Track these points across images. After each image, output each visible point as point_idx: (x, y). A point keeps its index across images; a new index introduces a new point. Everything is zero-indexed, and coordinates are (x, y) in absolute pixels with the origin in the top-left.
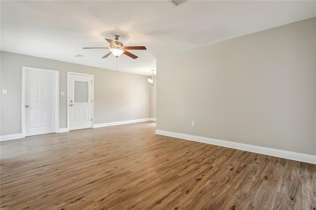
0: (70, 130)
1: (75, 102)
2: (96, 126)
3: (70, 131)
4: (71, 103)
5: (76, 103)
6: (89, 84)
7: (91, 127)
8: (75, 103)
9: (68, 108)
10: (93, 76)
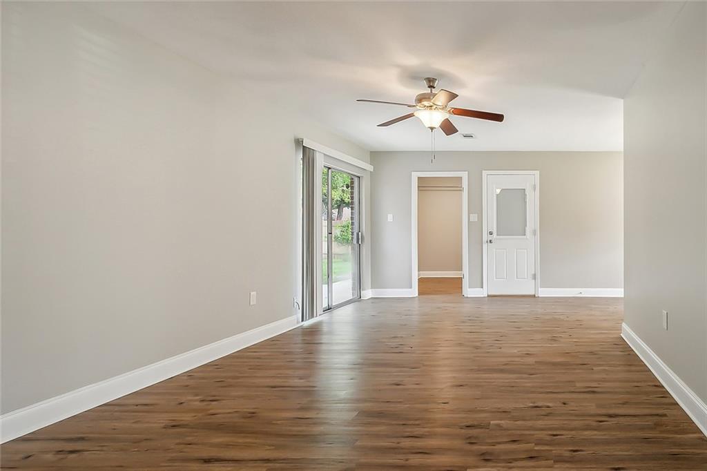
0: (489, 294)
1: (497, 235)
2: (544, 293)
3: (488, 296)
4: (490, 237)
5: (501, 237)
6: (527, 193)
7: (533, 293)
8: (498, 237)
9: (485, 246)
10: (537, 173)
